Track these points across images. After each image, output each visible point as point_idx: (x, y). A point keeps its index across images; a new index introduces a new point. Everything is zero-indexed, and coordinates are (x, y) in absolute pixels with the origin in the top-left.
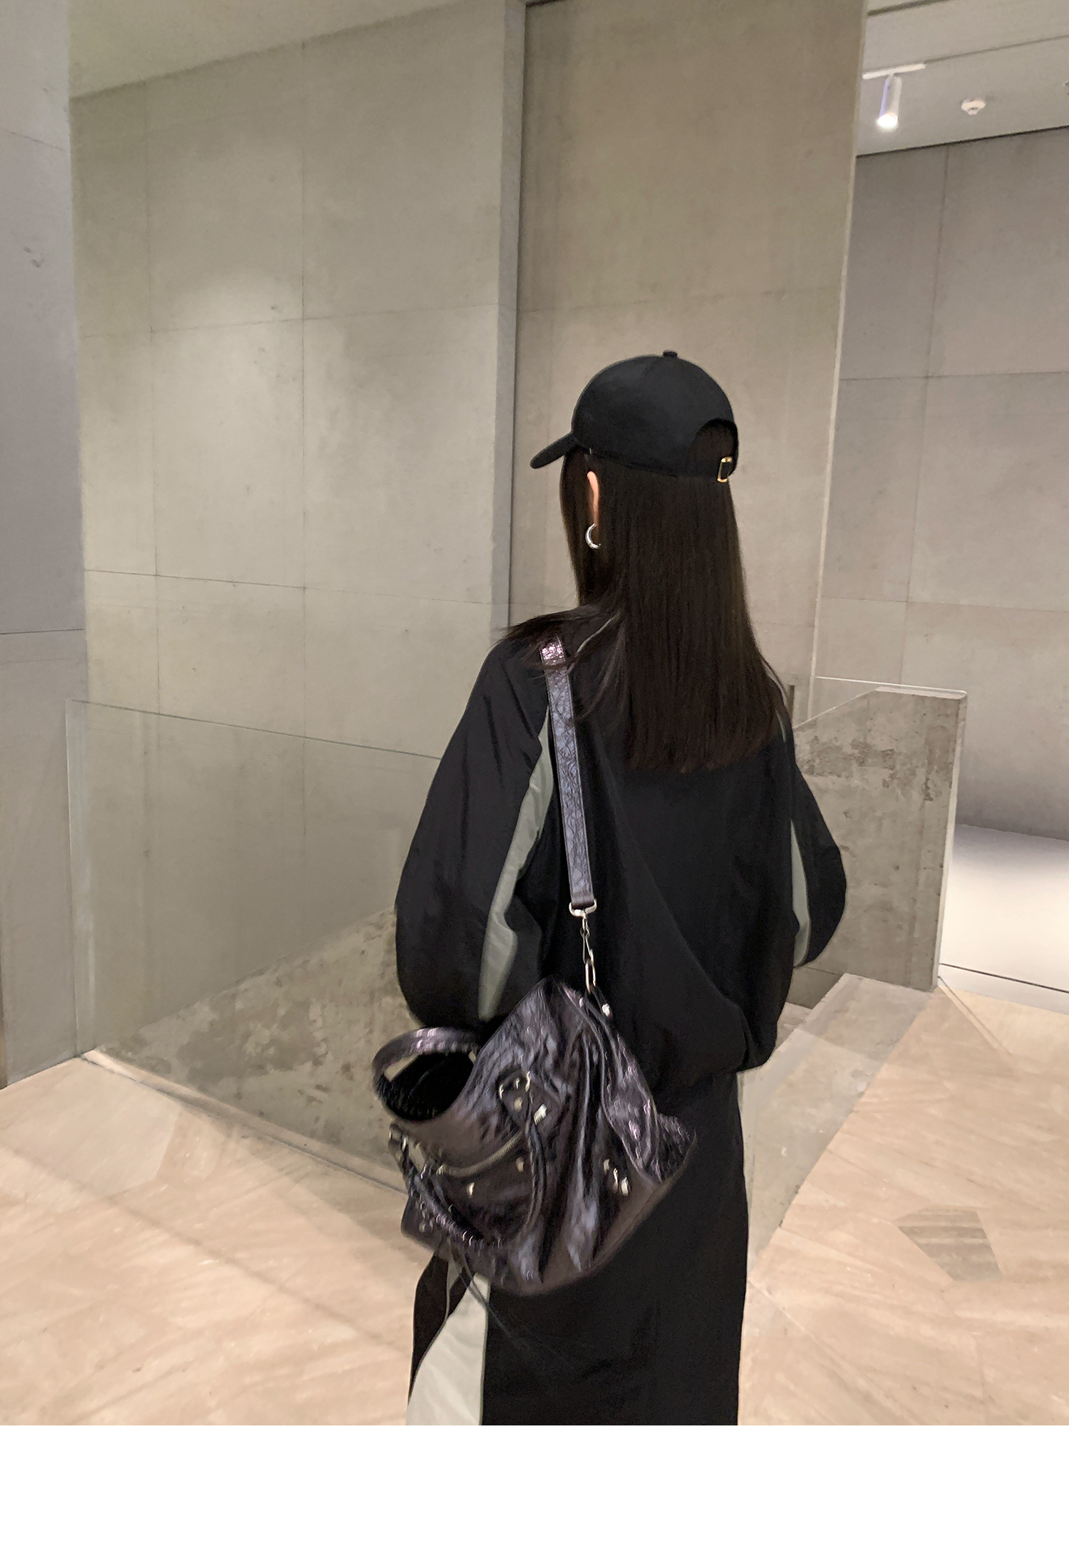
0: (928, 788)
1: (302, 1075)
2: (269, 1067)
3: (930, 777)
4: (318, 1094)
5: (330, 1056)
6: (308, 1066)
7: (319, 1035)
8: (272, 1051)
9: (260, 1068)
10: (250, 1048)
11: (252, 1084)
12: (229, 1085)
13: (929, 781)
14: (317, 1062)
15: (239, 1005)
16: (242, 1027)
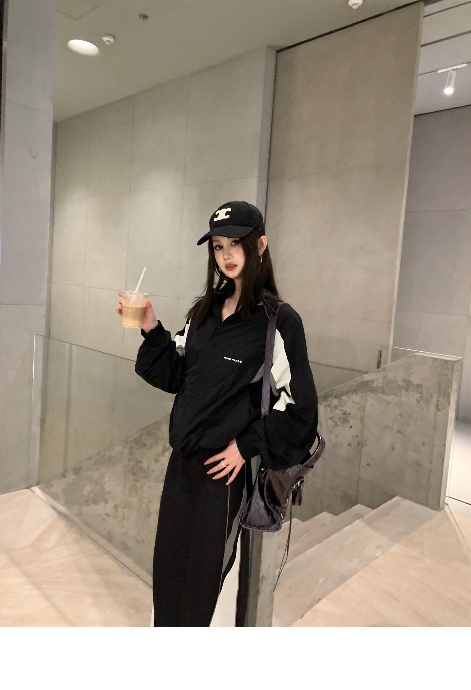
0: (438, 404)
1: (100, 509)
2: (90, 502)
3: (439, 399)
4: (105, 517)
5: (110, 500)
6: (103, 504)
7: (107, 490)
8: (92, 495)
9: (87, 502)
10: (85, 492)
11: (85, 509)
12: (77, 508)
13: (439, 401)
14: (106, 503)
15: (82, 472)
16: (82, 483)
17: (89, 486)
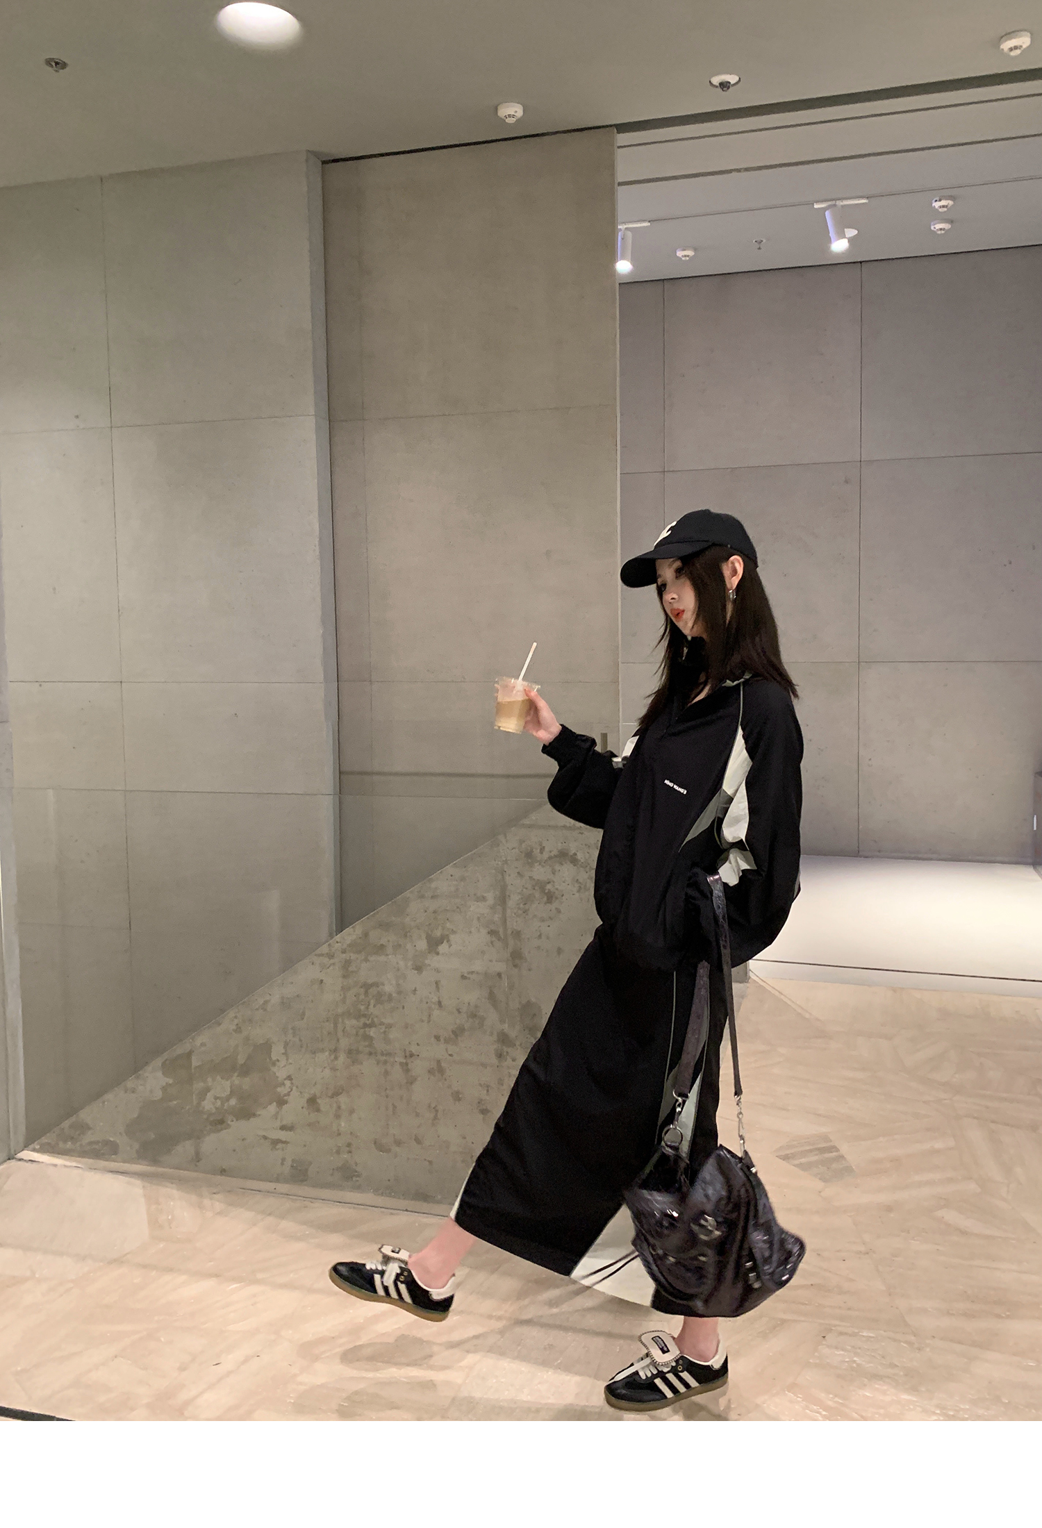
1: (266, 1121)
4: (283, 1135)
5: (295, 1093)
6: (273, 1108)
8: (233, 1102)
9: (219, 1123)
10: (209, 1104)
11: (209, 1143)
12: (185, 1149)
14: (281, 1102)
15: (195, 1062)
16: (198, 1086)
17: (221, 1087)
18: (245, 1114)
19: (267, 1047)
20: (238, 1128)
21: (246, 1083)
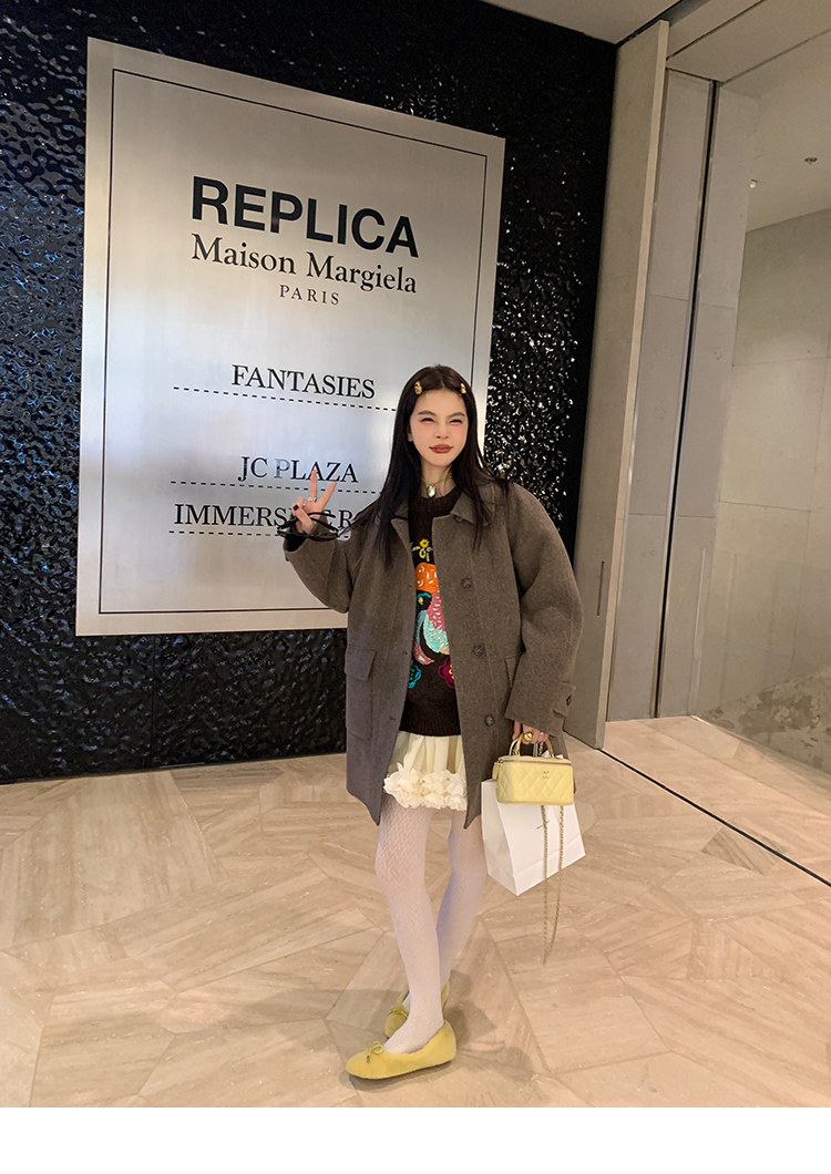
1: (803, 733)
2: (787, 728)
4: (812, 743)
5: (820, 724)
6: (808, 728)
7: (815, 714)
8: (789, 720)
9: (782, 728)
10: (777, 718)
11: (776, 736)
12: (764, 735)
14: (813, 727)
15: (774, 696)
16: (774, 708)
17: (785, 712)
18: (795, 727)
19: (809, 698)
20: (790, 732)
21: (797, 713)
